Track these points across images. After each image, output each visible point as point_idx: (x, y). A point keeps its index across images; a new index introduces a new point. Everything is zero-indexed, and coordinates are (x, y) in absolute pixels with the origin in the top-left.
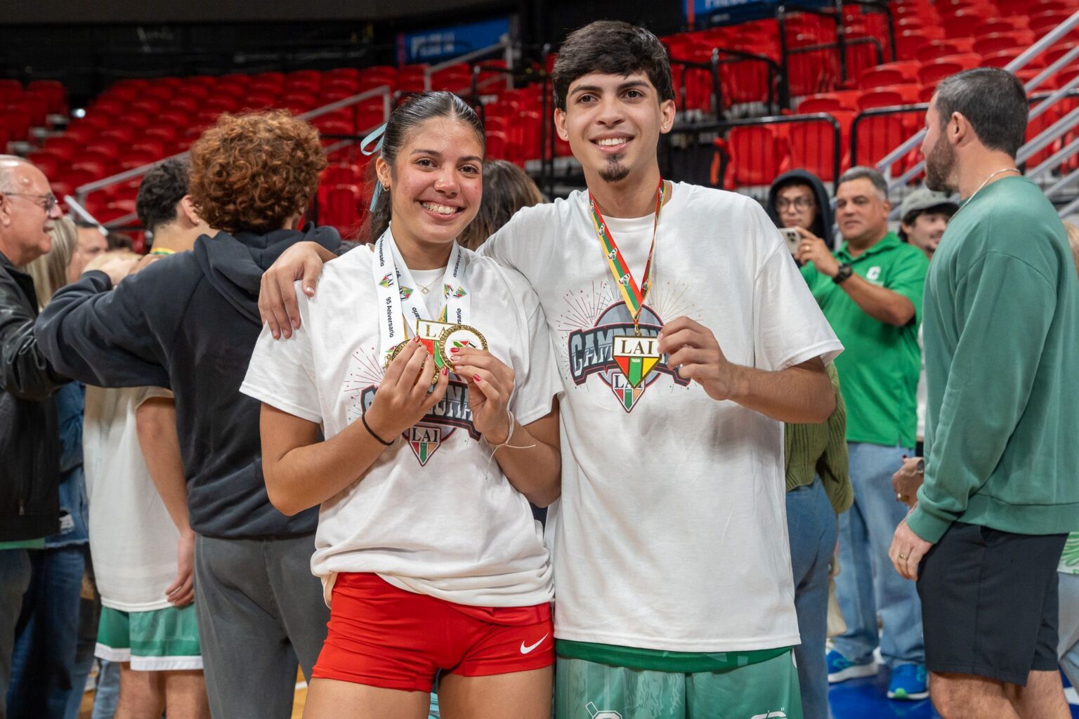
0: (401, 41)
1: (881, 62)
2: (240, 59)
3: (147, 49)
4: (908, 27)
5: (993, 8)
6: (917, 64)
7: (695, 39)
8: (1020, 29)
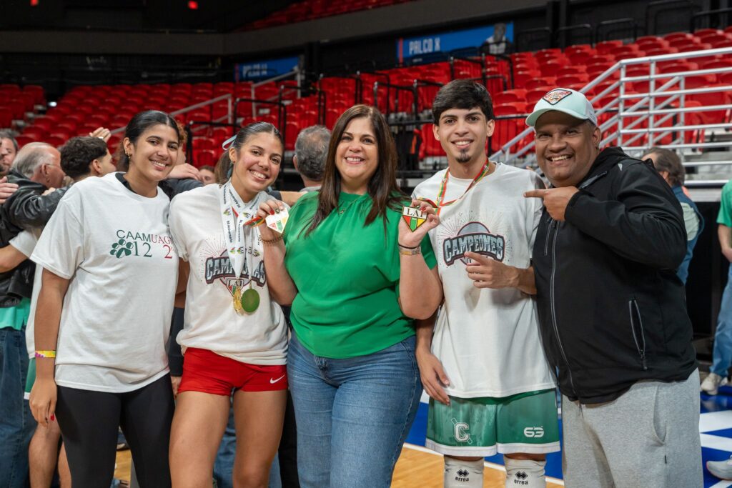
0: (237, 67)
1: (505, 90)
2: (145, 75)
3: (91, 68)
4: (521, 69)
5: (567, 60)
6: (525, 91)
7: (403, 72)
8: (582, 73)
